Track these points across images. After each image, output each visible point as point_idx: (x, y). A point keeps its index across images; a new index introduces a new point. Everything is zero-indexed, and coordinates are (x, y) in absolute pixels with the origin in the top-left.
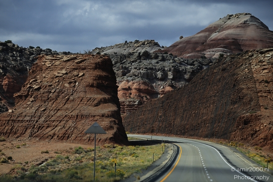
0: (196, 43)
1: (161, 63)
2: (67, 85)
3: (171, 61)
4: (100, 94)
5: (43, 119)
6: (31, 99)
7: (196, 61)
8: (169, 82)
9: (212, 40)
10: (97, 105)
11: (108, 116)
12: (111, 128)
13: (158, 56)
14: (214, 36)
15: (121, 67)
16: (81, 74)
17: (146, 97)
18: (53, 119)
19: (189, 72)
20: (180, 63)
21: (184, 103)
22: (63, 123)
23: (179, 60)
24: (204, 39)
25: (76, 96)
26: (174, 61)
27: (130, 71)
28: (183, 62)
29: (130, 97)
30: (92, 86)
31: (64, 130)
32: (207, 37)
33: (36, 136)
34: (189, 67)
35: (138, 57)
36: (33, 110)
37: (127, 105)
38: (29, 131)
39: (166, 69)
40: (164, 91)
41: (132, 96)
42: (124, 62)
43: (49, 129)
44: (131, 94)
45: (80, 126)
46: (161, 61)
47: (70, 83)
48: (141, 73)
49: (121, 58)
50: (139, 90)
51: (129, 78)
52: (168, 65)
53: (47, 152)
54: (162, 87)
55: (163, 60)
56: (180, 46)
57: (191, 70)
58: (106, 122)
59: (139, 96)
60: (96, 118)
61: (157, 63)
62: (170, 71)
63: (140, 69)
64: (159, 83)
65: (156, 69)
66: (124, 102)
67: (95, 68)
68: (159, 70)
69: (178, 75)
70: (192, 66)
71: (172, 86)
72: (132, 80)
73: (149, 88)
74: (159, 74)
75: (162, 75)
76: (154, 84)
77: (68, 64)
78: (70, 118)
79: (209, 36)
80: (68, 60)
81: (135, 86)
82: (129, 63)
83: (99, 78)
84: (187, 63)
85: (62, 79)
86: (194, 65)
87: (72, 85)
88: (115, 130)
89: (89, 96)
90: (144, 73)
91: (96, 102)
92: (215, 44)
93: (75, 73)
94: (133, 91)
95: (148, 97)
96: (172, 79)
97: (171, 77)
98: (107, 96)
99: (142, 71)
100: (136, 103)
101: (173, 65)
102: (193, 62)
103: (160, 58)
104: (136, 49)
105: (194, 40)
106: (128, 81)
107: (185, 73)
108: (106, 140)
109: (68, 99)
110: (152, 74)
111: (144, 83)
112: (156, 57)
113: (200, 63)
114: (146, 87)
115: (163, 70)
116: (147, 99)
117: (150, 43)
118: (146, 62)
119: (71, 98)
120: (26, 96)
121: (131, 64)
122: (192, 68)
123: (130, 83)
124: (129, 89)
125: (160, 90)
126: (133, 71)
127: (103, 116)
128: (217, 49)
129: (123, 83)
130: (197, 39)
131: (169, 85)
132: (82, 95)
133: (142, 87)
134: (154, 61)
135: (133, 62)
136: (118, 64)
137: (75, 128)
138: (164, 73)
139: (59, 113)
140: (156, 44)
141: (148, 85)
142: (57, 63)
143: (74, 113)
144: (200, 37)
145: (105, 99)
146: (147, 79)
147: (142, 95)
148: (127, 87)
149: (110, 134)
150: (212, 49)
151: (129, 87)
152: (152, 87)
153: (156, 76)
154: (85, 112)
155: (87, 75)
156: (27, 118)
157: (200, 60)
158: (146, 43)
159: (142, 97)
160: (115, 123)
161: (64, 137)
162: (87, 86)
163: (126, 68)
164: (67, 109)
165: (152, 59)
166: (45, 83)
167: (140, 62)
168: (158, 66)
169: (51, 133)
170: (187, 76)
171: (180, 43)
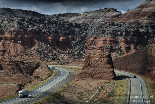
0: (135, 14)
1: (120, 27)
2: (99, 63)
3: (124, 27)
4: (108, 65)
5: (93, 73)
6: (90, 67)
7: (135, 26)
8: (123, 37)
9: (143, 13)
10: (108, 69)
11: (111, 72)
12: (113, 75)
13: (118, 24)
14: (144, 10)
15: (101, 30)
16: (103, 59)
17: (113, 44)
18: (96, 73)
19: (132, 32)
20: (128, 28)
21: (131, 61)
22: (99, 74)
23: (128, 26)
24: (139, 12)
25: (102, 66)
26: (126, 27)
27: (106, 32)
28: (130, 27)
29: (106, 44)
30: (106, 63)
31: (100, 76)
32: (140, 11)
33: (92, 78)
34: (132, 29)
35: (109, 25)
36: (90, 70)
37: (105, 48)
38: (90, 76)
39: (122, 30)
40: (121, 41)
41: (107, 44)
42: (103, 27)
43: (96, 76)
44: (106, 43)
45: (104, 75)
46: (119, 26)
47: (100, 62)
48: (111, 33)
49: (101, 25)
50: (110, 41)
51: (105, 35)
52: (123, 28)
53: (98, 83)
54: (120, 39)
55: (121, 26)
56: (128, 15)
57: (133, 31)
58: (111, 74)
59: (110, 43)
60: (108, 73)
61: (118, 28)
62: (124, 31)
63: (110, 31)
64: (119, 37)
65: (117, 31)
66: (104, 47)
67: (107, 57)
68: (119, 31)
69: (127, 33)
70: (133, 29)
71: (125, 38)
72: (107, 36)
73: (115, 40)
74: (119, 33)
75: (120, 33)
76: (117, 38)
77: (99, 56)
78: (101, 73)
79: (141, 10)
80: (99, 55)
81: (108, 39)
82: (105, 28)
83: (108, 60)
84: (131, 27)
85: (97, 61)
86: (134, 28)
87: (101, 62)
88: (114, 76)
89: (106, 66)
90: (112, 33)
91: (108, 68)
92: (144, 14)
93: (101, 59)
94: (108, 41)
95: (114, 44)
96: (125, 35)
97: (124, 34)
98: (111, 66)
99: (111, 32)
100: (109, 47)
101: (125, 28)
102: (134, 27)
103: (119, 25)
104: (106, 13)
105: (134, 12)
106: (105, 36)
107: (131, 32)
108: (111, 79)
109: (100, 67)
110: (116, 33)
111: (112, 37)
112: (117, 25)
113: (137, 27)
114: (113, 39)
115: (121, 31)
116: (114, 45)
117: (112, 9)
118: (113, 27)
119: (101, 67)
120: (88, 66)
121: (106, 28)
122: (134, 30)
123: (106, 38)
124: (106, 40)
125: (120, 40)
126: (107, 31)
127: (110, 72)
128: (145, 18)
129: (103, 37)
130: (136, 12)
131: (123, 38)
132: (104, 66)
133: (112, 39)
134: (116, 27)
135: (107, 27)
136: (100, 28)
137: (103, 75)
138: (121, 32)
139: (98, 71)
140: (115, 10)
141: (114, 38)
142: (96, 56)
143: (102, 71)
144: (137, 11)
145: (110, 67)
146: (113, 35)
147: (112, 43)
148: (105, 39)
149: (112, 77)
150: (142, 18)
151: (106, 39)
152: (116, 39)
153: (118, 34)
154: (105, 71)
155: (104, 60)
156: (89, 73)
157: (137, 25)
158: (110, 10)
159: (112, 44)
160: (114, 74)
161: (100, 78)
162: (105, 63)
163: (104, 30)
164: (100, 70)
165: (115, 26)
166: (93, 62)
167: (110, 27)
168: (118, 29)
169: (97, 77)
170: (131, 34)
171: (128, 13)
